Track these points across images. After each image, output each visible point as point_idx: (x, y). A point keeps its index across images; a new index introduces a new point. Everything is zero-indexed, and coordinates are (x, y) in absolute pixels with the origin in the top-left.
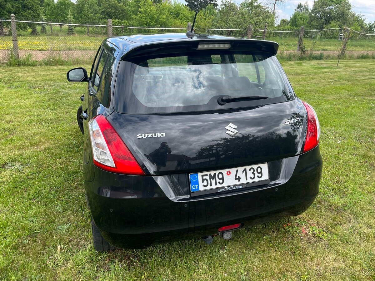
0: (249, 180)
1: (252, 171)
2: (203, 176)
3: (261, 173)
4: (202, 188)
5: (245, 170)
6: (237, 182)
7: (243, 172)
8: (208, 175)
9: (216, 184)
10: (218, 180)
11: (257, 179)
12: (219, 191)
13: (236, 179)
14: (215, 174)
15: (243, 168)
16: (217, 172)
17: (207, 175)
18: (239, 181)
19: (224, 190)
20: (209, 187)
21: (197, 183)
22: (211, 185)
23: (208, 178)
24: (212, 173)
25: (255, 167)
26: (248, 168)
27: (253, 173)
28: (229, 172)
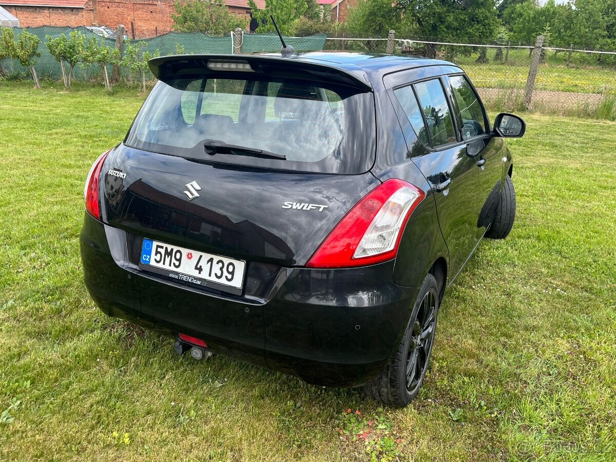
0: (213, 278)
1: (220, 265)
2: (158, 247)
3: (232, 273)
4: (153, 263)
5: (211, 260)
6: (196, 273)
7: (208, 262)
8: (164, 248)
9: (170, 265)
10: (174, 260)
11: (223, 281)
12: (171, 275)
13: (196, 268)
14: (172, 250)
15: (210, 256)
16: (176, 248)
17: (162, 247)
18: (200, 273)
19: (177, 277)
20: (160, 265)
21: (149, 253)
22: (164, 264)
23: (163, 251)
24: (170, 247)
25: (226, 261)
26: (216, 258)
27: (221, 269)
28: (191, 254)
